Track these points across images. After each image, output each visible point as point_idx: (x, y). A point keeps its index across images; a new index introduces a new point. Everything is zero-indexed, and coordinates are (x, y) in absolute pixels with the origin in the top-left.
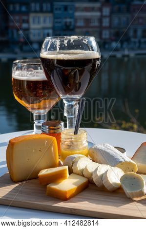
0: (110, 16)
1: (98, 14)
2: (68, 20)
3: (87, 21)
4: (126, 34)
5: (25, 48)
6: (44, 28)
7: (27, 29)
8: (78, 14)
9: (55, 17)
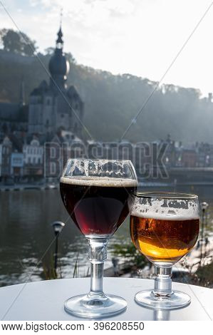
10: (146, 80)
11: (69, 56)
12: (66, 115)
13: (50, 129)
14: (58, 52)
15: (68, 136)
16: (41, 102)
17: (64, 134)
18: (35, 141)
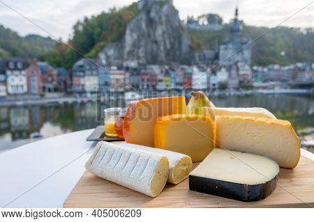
0: (130, 78)
1: (122, 77)
2: (108, 80)
3: (118, 80)
4: (138, 87)
5: (83, 95)
6: (93, 84)
7: (83, 85)
8: (112, 77)
9: (100, 78)
10: (292, 28)
11: (241, 22)
12: (240, 54)
13: (232, 63)
14: (236, 20)
15: (241, 66)
16: (226, 49)
17: (239, 64)
18: (223, 70)
